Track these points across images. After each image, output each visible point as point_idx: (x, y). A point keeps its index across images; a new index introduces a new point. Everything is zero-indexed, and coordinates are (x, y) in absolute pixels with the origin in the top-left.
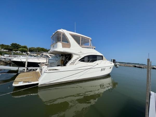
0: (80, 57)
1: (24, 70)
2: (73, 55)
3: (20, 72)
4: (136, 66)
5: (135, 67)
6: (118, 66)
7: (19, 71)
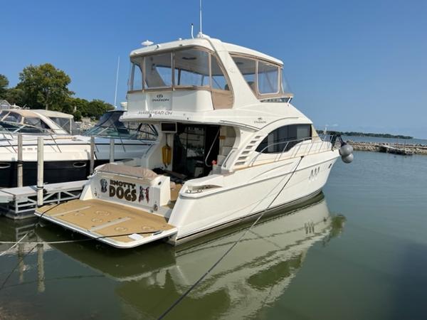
0: (259, 137)
1: (35, 198)
2: (241, 131)
3: (20, 209)
4: (385, 146)
5: (383, 150)
6: (351, 156)
7: (17, 206)
